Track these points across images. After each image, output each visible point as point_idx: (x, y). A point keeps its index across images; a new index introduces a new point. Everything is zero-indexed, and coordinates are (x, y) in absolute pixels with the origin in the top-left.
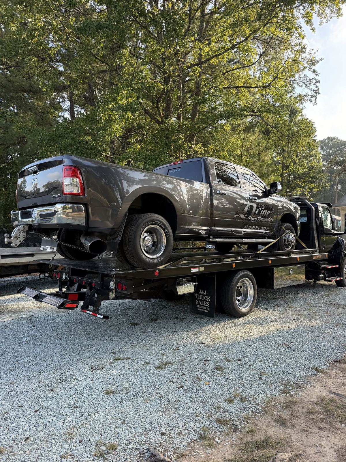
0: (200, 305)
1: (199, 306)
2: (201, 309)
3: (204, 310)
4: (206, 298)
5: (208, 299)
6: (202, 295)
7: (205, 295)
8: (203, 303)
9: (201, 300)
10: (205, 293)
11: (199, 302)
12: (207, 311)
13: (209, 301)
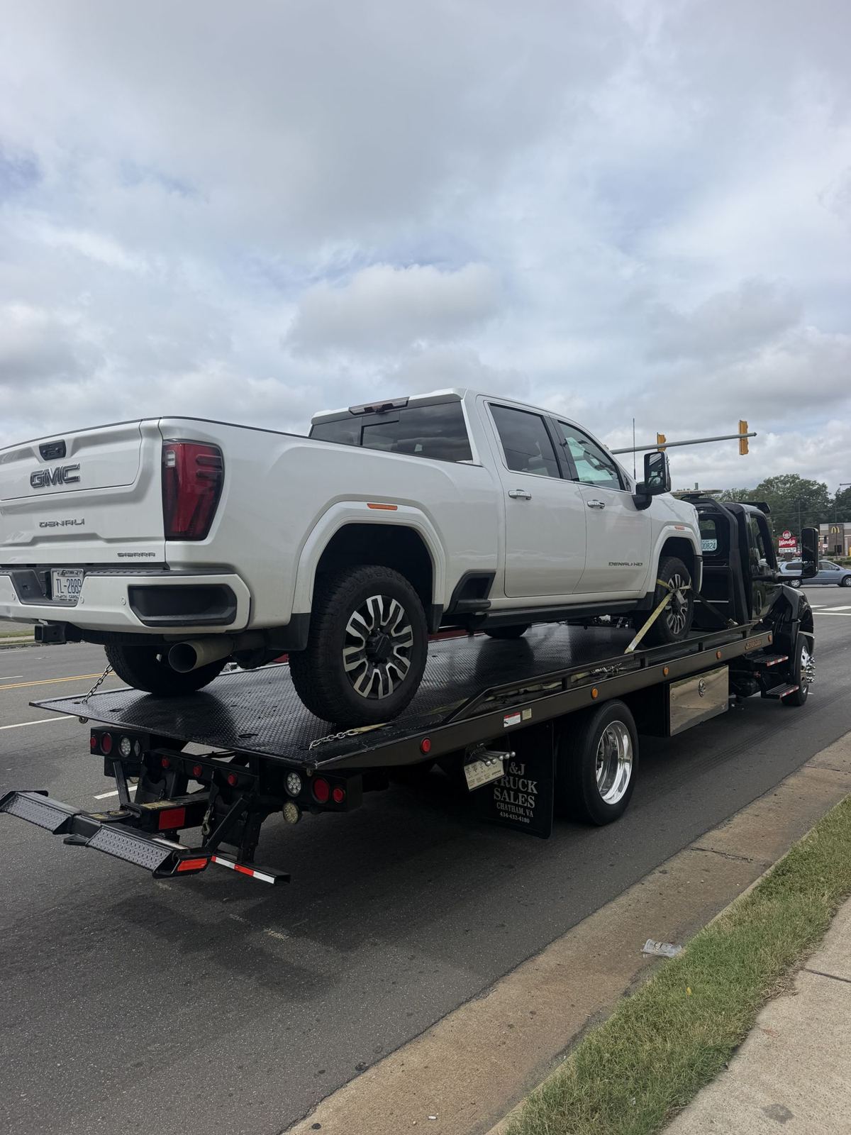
0: (504, 802)
1: (502, 806)
2: (510, 813)
3: (519, 815)
4: (525, 786)
5: (531, 787)
6: (514, 776)
7: (520, 777)
8: (516, 798)
9: (509, 789)
10: (520, 769)
11: (501, 793)
12: (527, 821)
13: (533, 794)
